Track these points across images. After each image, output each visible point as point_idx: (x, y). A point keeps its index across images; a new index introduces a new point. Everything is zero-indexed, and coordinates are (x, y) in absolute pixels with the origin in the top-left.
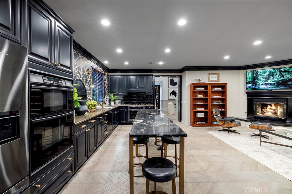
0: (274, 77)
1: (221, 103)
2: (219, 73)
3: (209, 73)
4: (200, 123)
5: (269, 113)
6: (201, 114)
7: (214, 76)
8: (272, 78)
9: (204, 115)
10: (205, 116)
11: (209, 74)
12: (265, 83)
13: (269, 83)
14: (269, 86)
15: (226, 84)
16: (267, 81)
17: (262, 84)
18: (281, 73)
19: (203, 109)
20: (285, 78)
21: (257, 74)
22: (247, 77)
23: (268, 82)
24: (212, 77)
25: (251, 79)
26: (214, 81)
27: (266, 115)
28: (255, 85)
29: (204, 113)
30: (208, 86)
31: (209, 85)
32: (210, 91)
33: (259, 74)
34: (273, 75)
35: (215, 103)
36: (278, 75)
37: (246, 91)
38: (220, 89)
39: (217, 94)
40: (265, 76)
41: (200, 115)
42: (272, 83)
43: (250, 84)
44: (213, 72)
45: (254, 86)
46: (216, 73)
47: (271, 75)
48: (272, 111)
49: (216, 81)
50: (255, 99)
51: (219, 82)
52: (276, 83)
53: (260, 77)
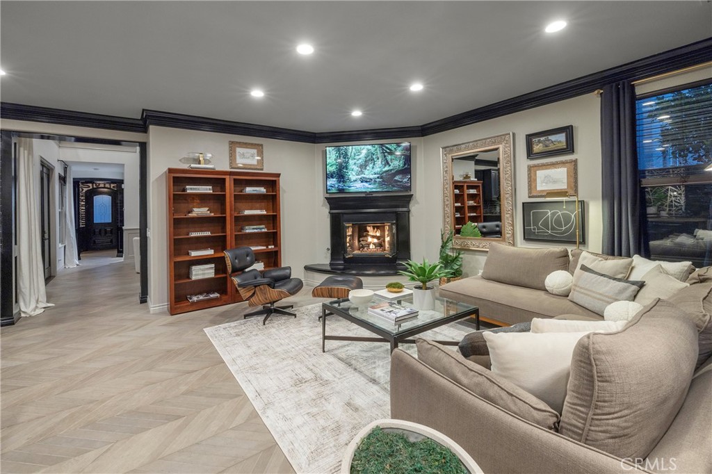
0: (374, 165)
1: (265, 230)
2: (262, 145)
3: (233, 142)
4: (201, 297)
5: (372, 246)
6: (203, 270)
7: (248, 153)
8: (371, 165)
9: (213, 271)
10: (217, 272)
11: (233, 145)
12: (360, 177)
13: (367, 177)
14: (366, 185)
15: (278, 175)
16: (363, 173)
17: (354, 179)
18: (385, 156)
19: (210, 252)
20: (391, 168)
21: (346, 155)
22: (328, 161)
23: (364, 176)
24: (243, 155)
25: (335, 167)
26: (249, 167)
27: (366, 251)
28: (344, 182)
29: (213, 265)
30: (224, 179)
31: (227, 178)
32: (230, 194)
33: (349, 154)
34: (373, 159)
35: (247, 231)
36: (380, 160)
37: (328, 196)
38: (262, 190)
39: (258, 205)
40: (360, 161)
41: (201, 272)
42: (372, 177)
43: (334, 179)
44: (245, 141)
45: (341, 184)
46: (252, 144)
47: (370, 159)
48: (375, 241)
49: (252, 167)
50: (345, 216)
51: (262, 170)
52: (378, 177)
53: (351, 162)
